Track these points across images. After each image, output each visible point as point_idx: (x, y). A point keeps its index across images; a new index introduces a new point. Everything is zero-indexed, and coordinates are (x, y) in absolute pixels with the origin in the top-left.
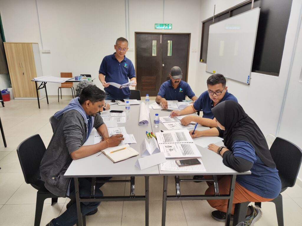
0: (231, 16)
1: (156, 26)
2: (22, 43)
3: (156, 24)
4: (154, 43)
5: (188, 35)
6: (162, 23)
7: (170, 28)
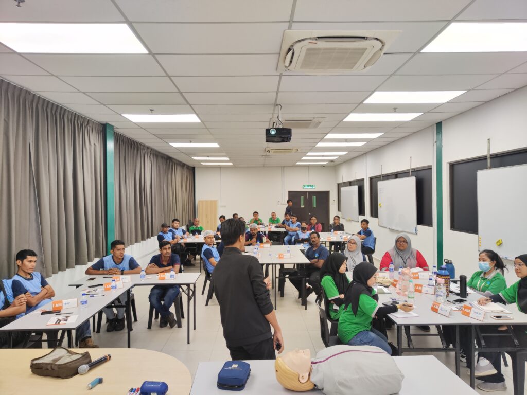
0: (350, 185)
1: (304, 186)
2: (211, 201)
4: (302, 198)
5: (328, 192)
6: (308, 184)
7: (314, 187)
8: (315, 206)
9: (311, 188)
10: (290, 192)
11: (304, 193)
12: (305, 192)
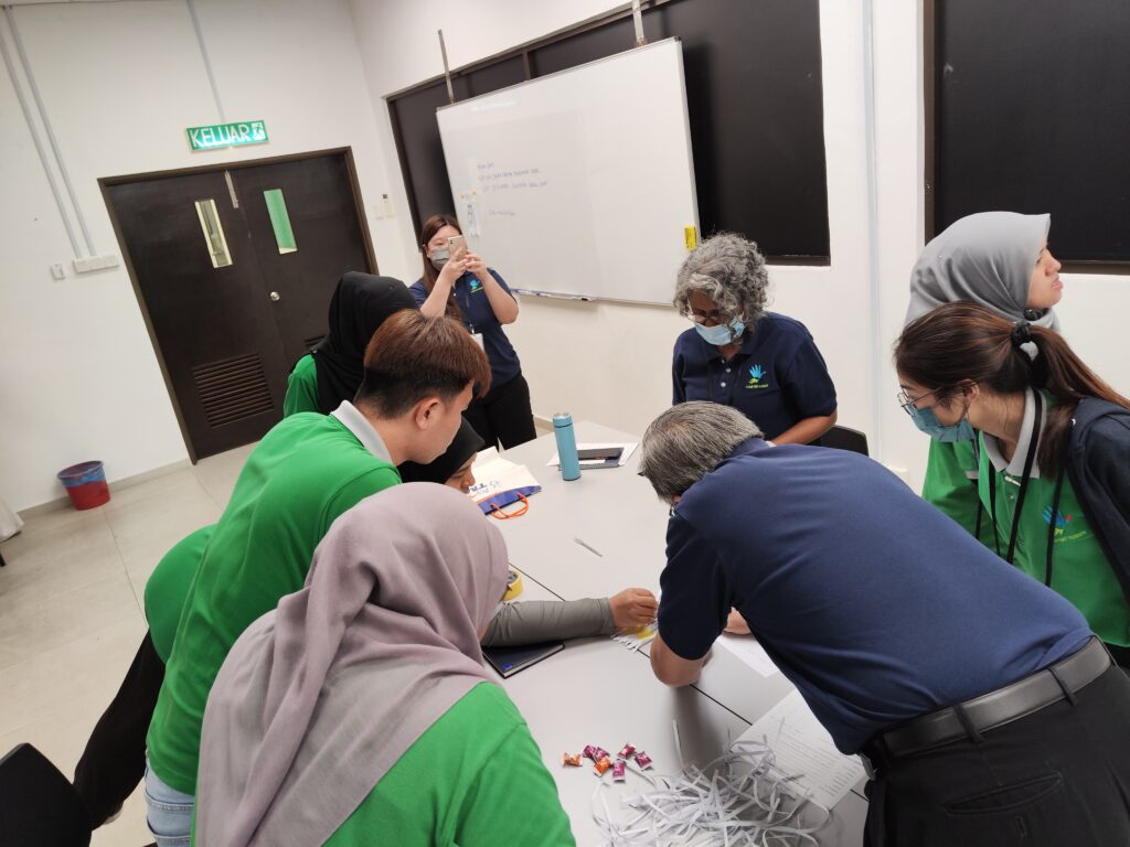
1: (194, 138)
3: (190, 131)
6: (221, 122)
7: (259, 136)
8: (286, 246)
9: (244, 138)
10: (110, 186)
11: (206, 179)
12: (213, 174)
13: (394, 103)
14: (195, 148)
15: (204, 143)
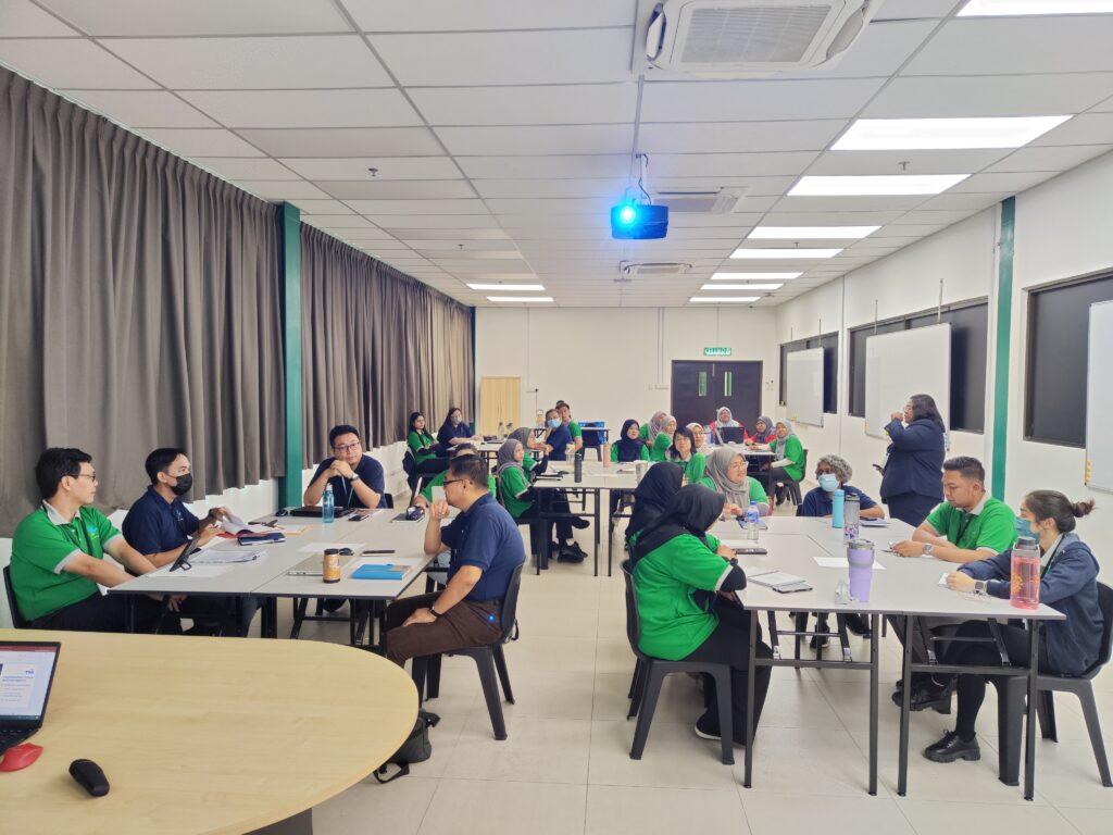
0: (808, 347)
1: (705, 351)
2: (507, 379)
4: (703, 375)
5: (758, 365)
6: (715, 346)
7: (728, 353)
8: (727, 392)
9: (723, 353)
10: (675, 362)
11: (706, 365)
13: (782, 348)
14: (705, 354)
15: (708, 353)
